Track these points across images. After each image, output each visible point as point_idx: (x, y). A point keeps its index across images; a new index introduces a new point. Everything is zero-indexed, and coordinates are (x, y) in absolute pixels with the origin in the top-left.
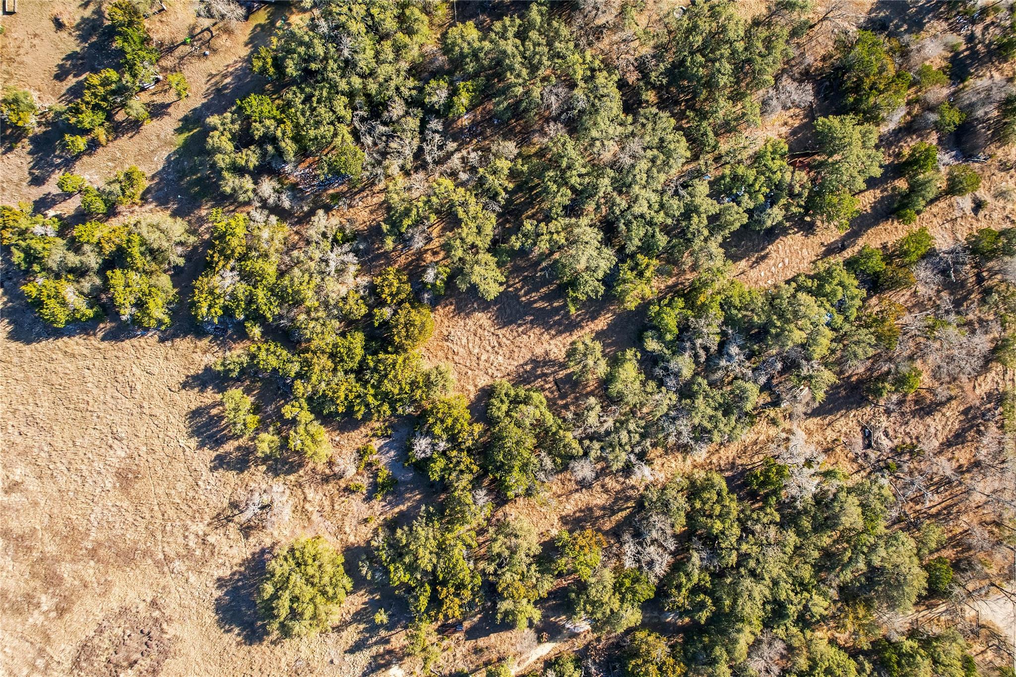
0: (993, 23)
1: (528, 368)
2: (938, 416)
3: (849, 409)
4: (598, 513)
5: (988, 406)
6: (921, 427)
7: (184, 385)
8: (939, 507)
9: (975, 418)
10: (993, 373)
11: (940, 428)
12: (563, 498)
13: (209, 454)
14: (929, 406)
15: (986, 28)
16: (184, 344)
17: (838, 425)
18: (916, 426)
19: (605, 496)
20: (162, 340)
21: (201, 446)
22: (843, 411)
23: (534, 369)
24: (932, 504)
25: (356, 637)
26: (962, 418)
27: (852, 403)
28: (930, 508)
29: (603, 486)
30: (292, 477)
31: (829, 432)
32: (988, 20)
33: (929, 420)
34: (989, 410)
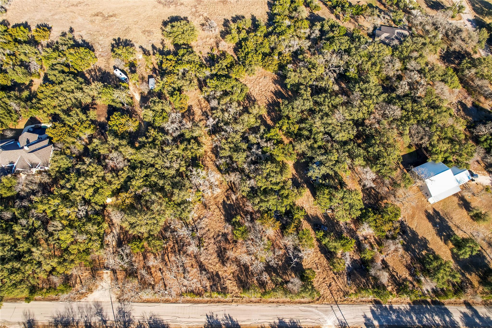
0: (414, 286)
1: (253, 99)
2: (217, 260)
3: (225, 216)
4: (191, 117)
5: (219, 288)
6: (212, 251)
7: (253, 16)
8: (167, 260)
9: (214, 280)
10: (237, 291)
11: (210, 261)
12: (199, 107)
13: (230, 19)
14: (222, 256)
15: (411, 283)
16: (266, 17)
17: (217, 210)
18: (213, 248)
19: (198, 120)
20: (267, 12)
21: (232, 17)
22: (224, 213)
23: (252, 100)
24: (170, 257)
25: (158, 47)
26: (214, 273)
27: (228, 217)
28: (168, 256)
29: (203, 120)
30: (219, 36)
31: (215, 207)
32: (415, 283)
33: (215, 255)
34: (217, 289)
